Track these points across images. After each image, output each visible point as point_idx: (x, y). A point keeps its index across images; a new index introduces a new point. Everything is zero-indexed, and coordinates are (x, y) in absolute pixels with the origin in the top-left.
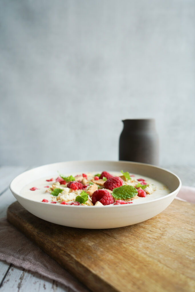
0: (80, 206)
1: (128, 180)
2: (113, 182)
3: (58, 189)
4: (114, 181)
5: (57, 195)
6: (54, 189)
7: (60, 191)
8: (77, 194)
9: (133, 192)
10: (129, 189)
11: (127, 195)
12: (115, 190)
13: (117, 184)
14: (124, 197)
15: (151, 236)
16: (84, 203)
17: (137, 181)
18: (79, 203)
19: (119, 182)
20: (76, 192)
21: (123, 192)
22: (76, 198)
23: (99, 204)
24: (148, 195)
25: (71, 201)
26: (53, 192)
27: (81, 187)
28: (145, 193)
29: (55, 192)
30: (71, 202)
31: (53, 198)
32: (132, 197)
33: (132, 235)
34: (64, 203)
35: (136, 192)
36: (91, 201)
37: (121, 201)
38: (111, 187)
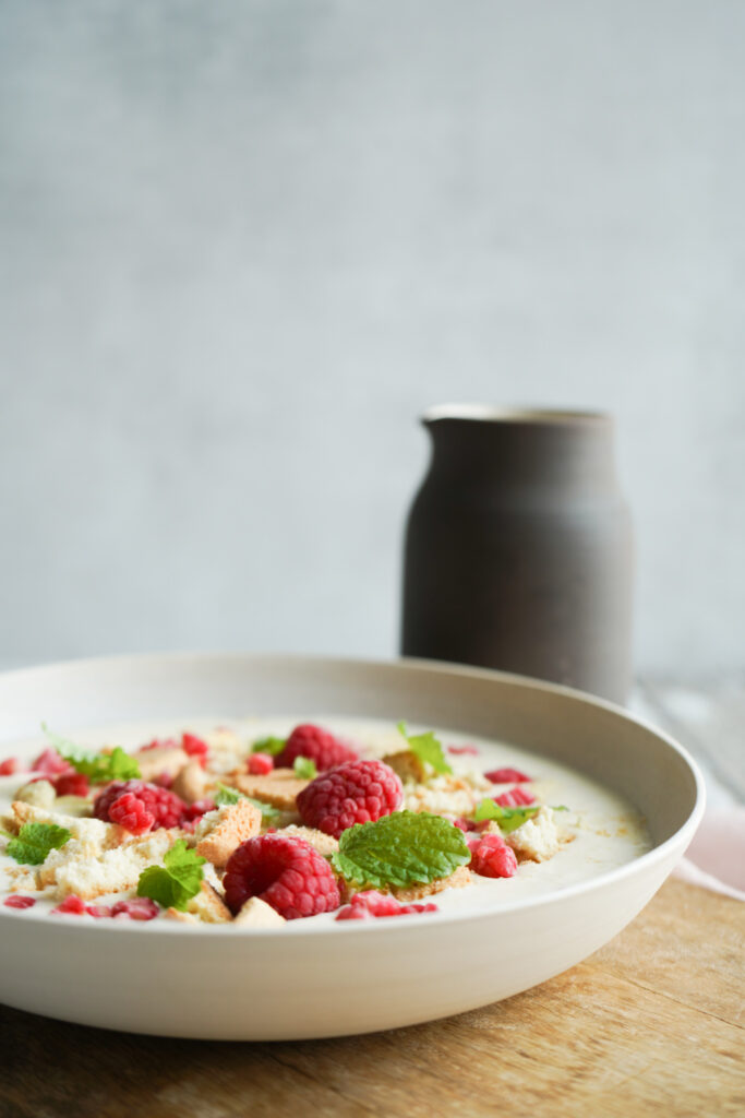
0: (160, 925)
1: (435, 776)
2: (347, 788)
3: (42, 826)
4: (352, 786)
5: (38, 860)
6: (25, 828)
7: (55, 837)
8: (144, 854)
9: (447, 850)
10: (425, 832)
11: (412, 868)
12: (354, 839)
13: (367, 802)
14: (397, 876)
15: (519, 1080)
16: (180, 907)
17: (485, 783)
18: (156, 903)
19: (381, 793)
20: (140, 845)
21: (393, 848)
22: (141, 876)
23: (260, 915)
24: (530, 864)
25: (116, 892)
26: (15, 842)
27: (170, 813)
28: (510, 853)
29: (26, 840)
30: (110, 900)
31: (15, 875)
32: (439, 878)
33: (423, 1072)
34: (74, 907)
35: (462, 853)
36: (217, 893)
37: (374, 897)
38: (335, 815)
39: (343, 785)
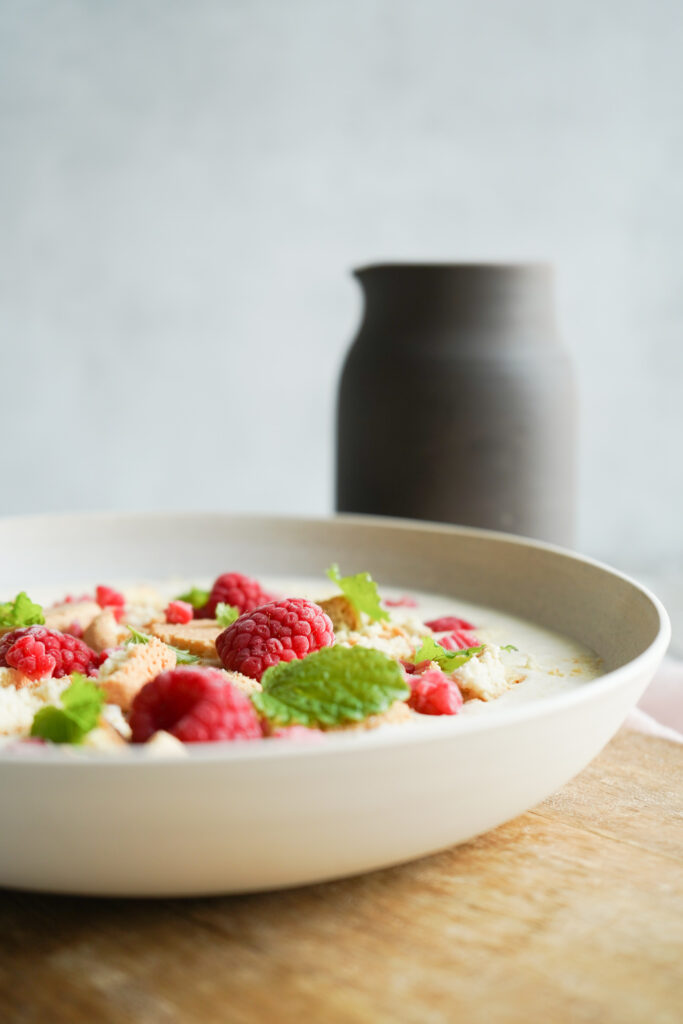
1: (370, 624)
2: (271, 628)
4: (277, 625)
8: (42, 697)
9: (382, 683)
10: (357, 666)
11: (344, 704)
12: (278, 677)
13: (293, 641)
14: (326, 712)
17: (428, 631)
18: (49, 743)
19: (309, 630)
20: (38, 689)
21: (321, 684)
22: (36, 718)
24: (476, 703)
25: (6, 734)
27: (76, 659)
28: (453, 689)
32: (373, 714)
35: (399, 686)
36: (118, 732)
38: (258, 656)
39: (267, 624)
